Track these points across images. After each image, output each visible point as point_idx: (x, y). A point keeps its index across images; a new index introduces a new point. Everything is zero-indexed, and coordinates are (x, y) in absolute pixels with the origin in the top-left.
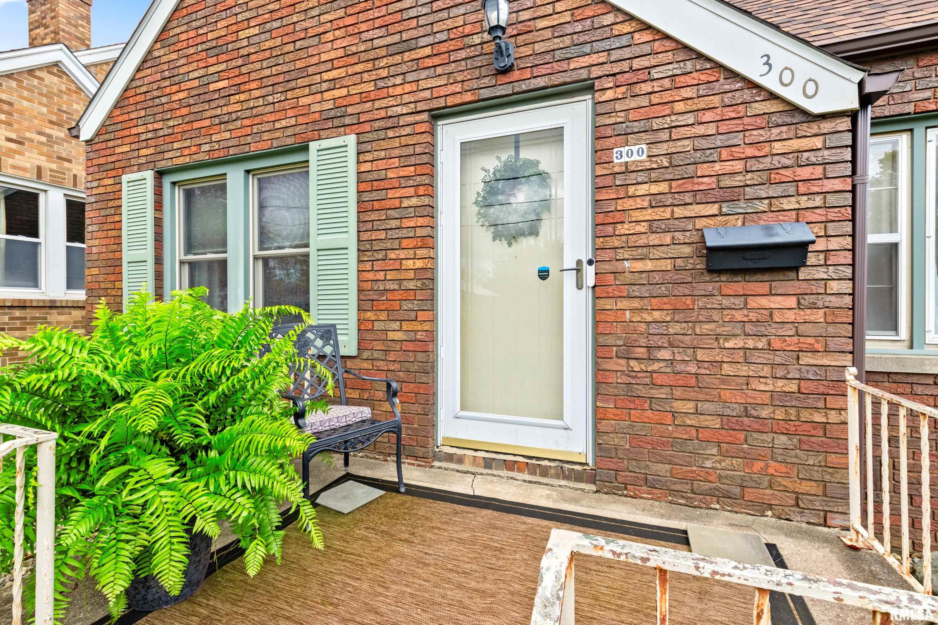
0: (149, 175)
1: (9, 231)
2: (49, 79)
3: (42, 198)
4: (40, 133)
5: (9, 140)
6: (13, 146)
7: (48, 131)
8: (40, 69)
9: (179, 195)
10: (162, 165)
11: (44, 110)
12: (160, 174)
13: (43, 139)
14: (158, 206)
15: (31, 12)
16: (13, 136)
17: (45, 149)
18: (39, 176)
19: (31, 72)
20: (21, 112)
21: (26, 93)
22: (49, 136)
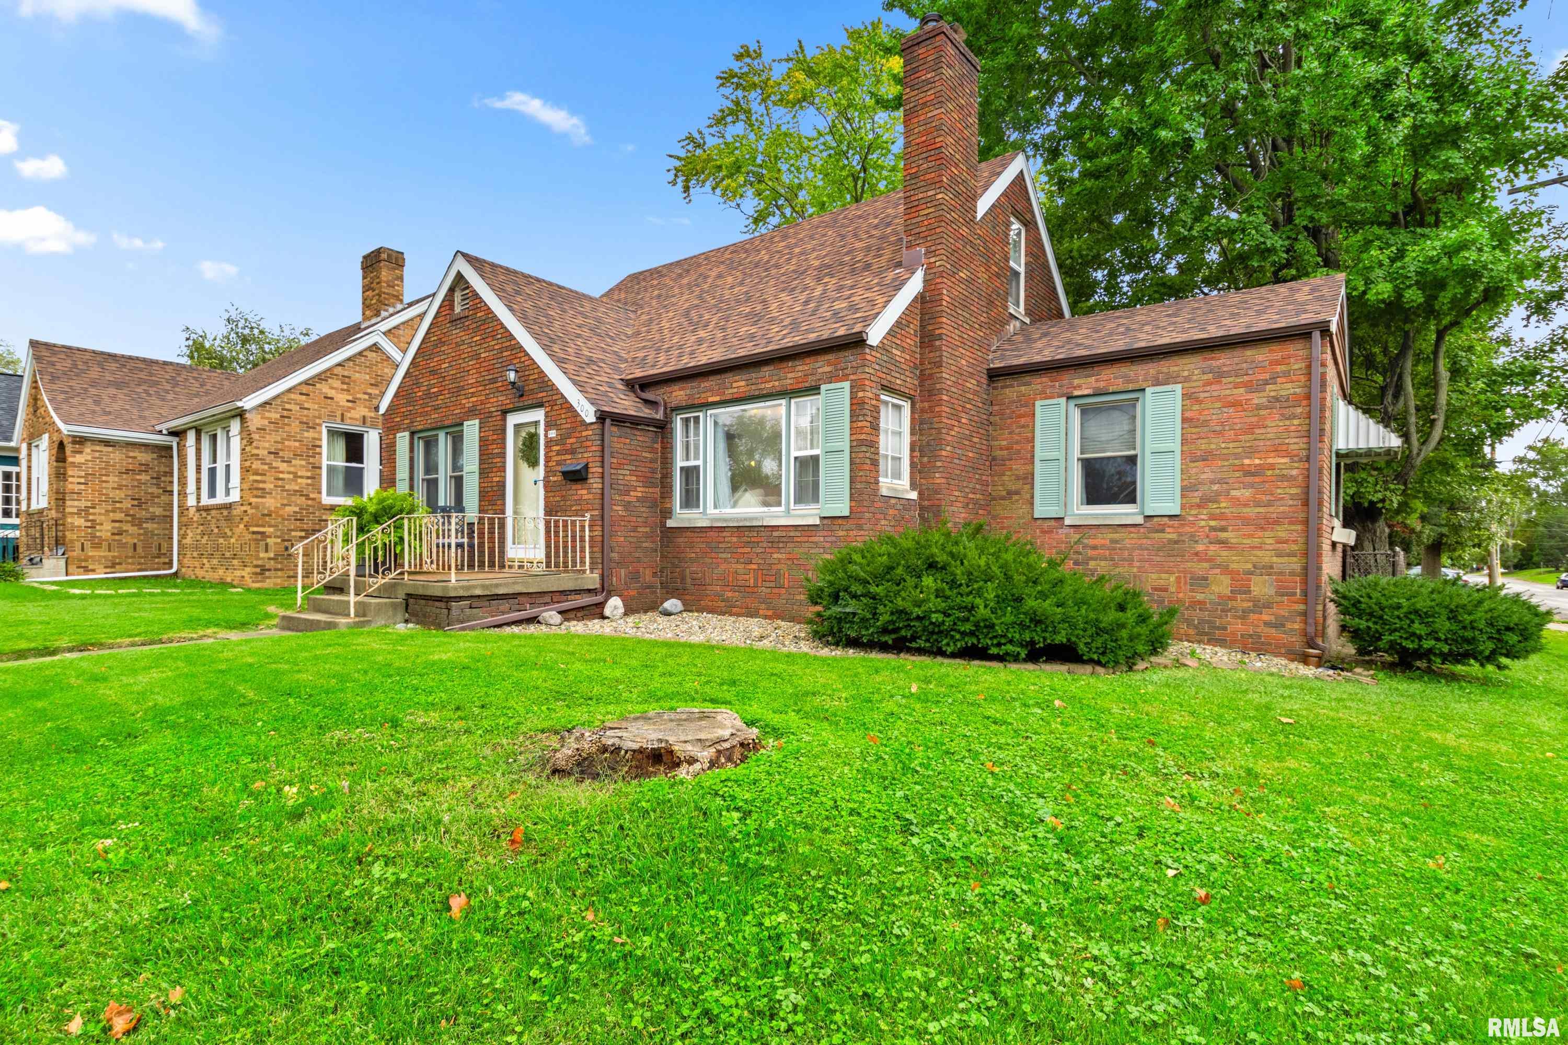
0: (407, 434)
1: (348, 460)
2: (372, 355)
3: (366, 436)
4: (365, 393)
5: (348, 401)
6: (350, 404)
7: (369, 391)
8: (365, 350)
9: (421, 443)
10: (413, 429)
11: (367, 377)
12: (412, 434)
13: (366, 397)
14: (412, 450)
15: (364, 278)
16: (350, 398)
17: (367, 403)
18: (364, 423)
19: (360, 354)
20: (354, 381)
21: (357, 368)
22: (370, 394)
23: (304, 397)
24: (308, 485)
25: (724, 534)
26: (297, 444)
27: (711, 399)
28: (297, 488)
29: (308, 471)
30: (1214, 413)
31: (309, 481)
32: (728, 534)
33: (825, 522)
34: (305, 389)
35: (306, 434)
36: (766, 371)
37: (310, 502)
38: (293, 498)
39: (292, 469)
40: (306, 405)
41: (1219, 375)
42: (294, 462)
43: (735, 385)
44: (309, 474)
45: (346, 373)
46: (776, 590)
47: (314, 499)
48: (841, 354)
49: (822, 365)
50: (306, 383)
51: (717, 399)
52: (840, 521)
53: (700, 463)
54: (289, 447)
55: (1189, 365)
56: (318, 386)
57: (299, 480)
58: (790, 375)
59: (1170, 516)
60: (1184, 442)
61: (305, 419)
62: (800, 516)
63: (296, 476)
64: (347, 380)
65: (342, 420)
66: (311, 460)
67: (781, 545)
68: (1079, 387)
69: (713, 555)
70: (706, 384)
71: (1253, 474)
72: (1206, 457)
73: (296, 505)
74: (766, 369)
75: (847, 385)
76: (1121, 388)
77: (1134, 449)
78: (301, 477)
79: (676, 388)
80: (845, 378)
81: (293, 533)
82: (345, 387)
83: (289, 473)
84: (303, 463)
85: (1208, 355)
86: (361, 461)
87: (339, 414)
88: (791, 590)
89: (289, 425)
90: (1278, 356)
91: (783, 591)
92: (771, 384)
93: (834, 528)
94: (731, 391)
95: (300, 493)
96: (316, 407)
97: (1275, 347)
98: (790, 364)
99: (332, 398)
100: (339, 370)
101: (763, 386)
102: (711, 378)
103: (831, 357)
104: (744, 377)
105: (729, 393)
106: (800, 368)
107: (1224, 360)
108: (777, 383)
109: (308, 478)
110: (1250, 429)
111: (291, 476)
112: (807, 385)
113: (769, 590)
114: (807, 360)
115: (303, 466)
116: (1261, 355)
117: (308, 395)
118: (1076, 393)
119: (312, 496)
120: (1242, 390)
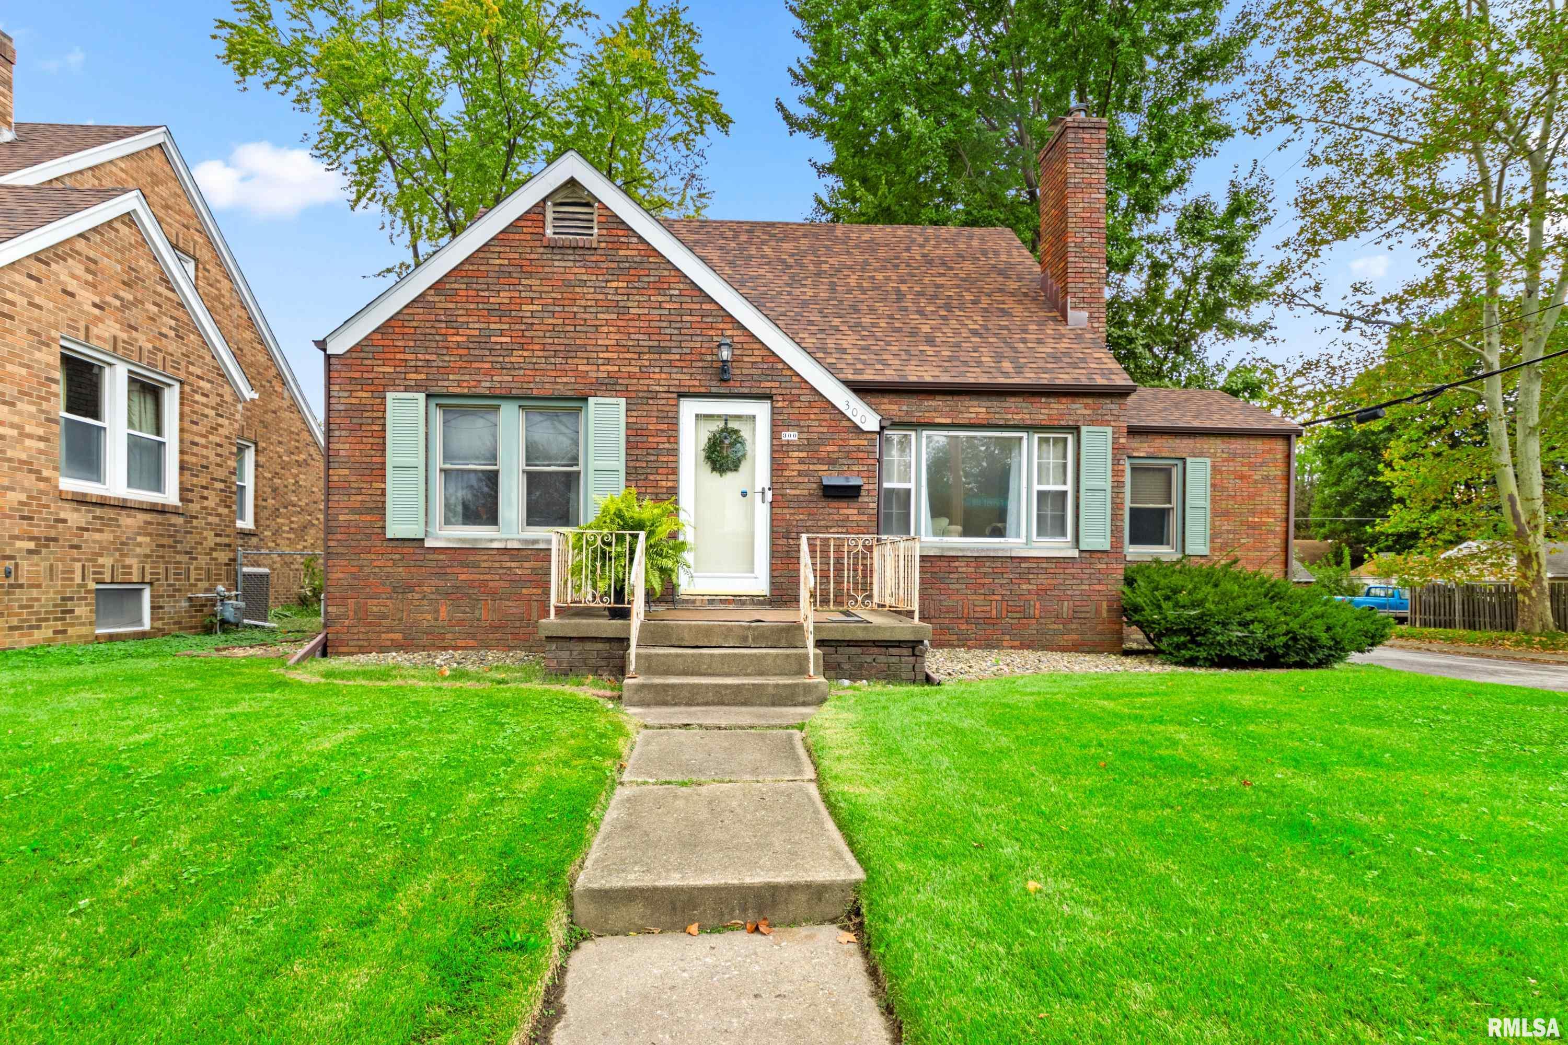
0: (420, 397)
3: (107, 370)
4: (117, 297)
5: (95, 305)
6: (97, 312)
7: (121, 293)
8: (119, 220)
9: (439, 413)
10: (435, 390)
11: (119, 268)
12: (432, 397)
13: (118, 303)
14: (427, 422)
16: (97, 300)
17: (119, 315)
18: (115, 349)
20: (102, 271)
21: (107, 249)
22: (122, 300)
23: (33, 284)
24: (40, 452)
25: (957, 564)
26: (24, 371)
27: (938, 420)
28: (24, 457)
29: (39, 425)
30: (1232, 484)
31: (42, 445)
32: (963, 564)
33: (1084, 555)
34: (36, 268)
35: (37, 355)
36: (1011, 402)
37: (42, 485)
38: (19, 475)
39: (16, 419)
40: (37, 300)
41: (1233, 457)
42: (19, 405)
43: (971, 410)
44: (41, 432)
45: (92, 254)
46: (1025, 621)
47: (47, 480)
48: (1103, 401)
49: (1079, 408)
50: (37, 257)
51: (949, 421)
52: (1099, 555)
53: (912, 486)
54: (11, 375)
55: (1217, 445)
56: (54, 266)
57: (28, 442)
58: (1043, 411)
59: (1201, 556)
60: (1213, 501)
61: (35, 327)
62: (1040, 548)
63: (23, 435)
64: (92, 266)
65: (87, 337)
66: (45, 406)
67: (1031, 576)
68: (1137, 449)
69: (942, 586)
70: (930, 403)
71: (1254, 528)
72: (1226, 514)
73: (24, 490)
74: (1013, 399)
75: (1109, 430)
76: (1167, 455)
77: (1170, 502)
78: (30, 436)
79: (886, 400)
80: (1107, 423)
81: (19, 544)
82: (90, 278)
83: (12, 426)
84: (33, 409)
85: (1226, 440)
86: (95, 414)
87: (82, 325)
88: (1042, 621)
89: (11, 332)
90: (1267, 447)
91: (1034, 621)
92: (1019, 416)
93: (1092, 560)
94: (966, 415)
95: (27, 466)
96: (51, 305)
97: (1266, 441)
98: (1043, 400)
99: (72, 295)
100: (81, 245)
101: (1010, 416)
102: (938, 398)
103: (1089, 401)
104: (984, 404)
105: (964, 418)
106: (1056, 406)
107: (1237, 445)
108: (1028, 416)
109: (40, 439)
110: (1251, 497)
111: (15, 433)
112: (1062, 423)
113: (1015, 621)
114: (1064, 400)
115: (31, 416)
116: (1258, 445)
117: (38, 280)
118: (1135, 454)
119: (45, 473)
120: (1246, 468)
